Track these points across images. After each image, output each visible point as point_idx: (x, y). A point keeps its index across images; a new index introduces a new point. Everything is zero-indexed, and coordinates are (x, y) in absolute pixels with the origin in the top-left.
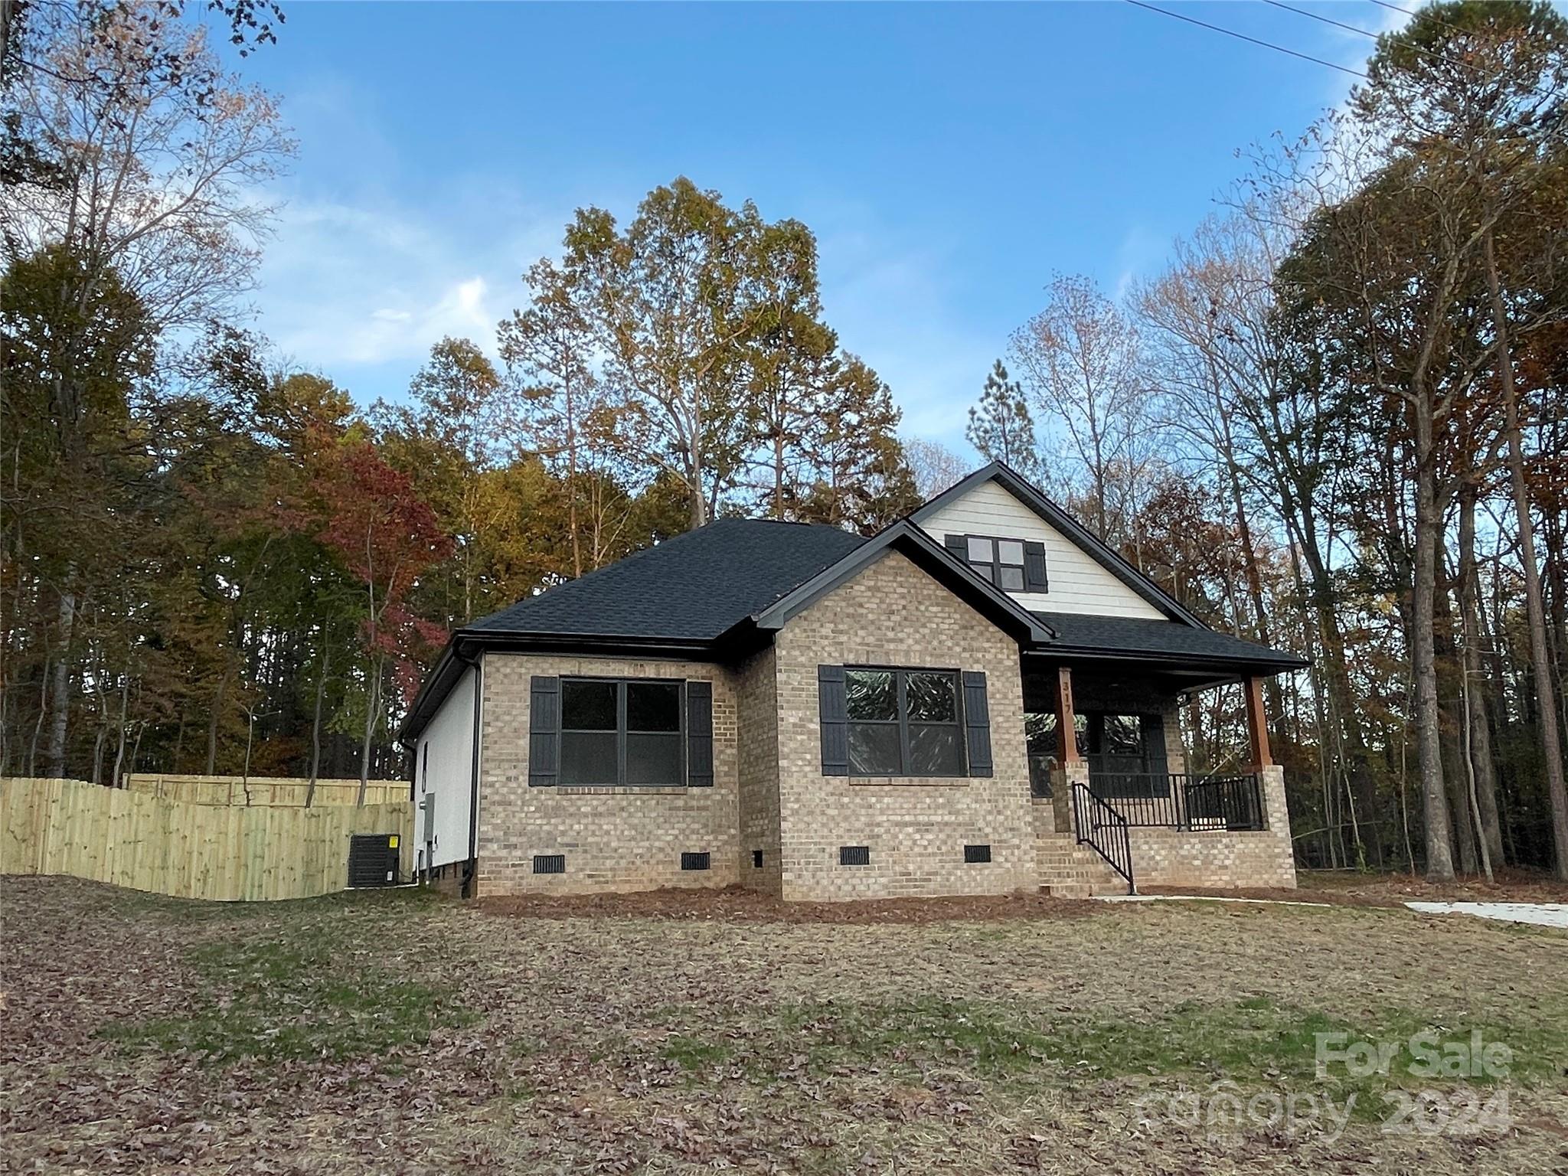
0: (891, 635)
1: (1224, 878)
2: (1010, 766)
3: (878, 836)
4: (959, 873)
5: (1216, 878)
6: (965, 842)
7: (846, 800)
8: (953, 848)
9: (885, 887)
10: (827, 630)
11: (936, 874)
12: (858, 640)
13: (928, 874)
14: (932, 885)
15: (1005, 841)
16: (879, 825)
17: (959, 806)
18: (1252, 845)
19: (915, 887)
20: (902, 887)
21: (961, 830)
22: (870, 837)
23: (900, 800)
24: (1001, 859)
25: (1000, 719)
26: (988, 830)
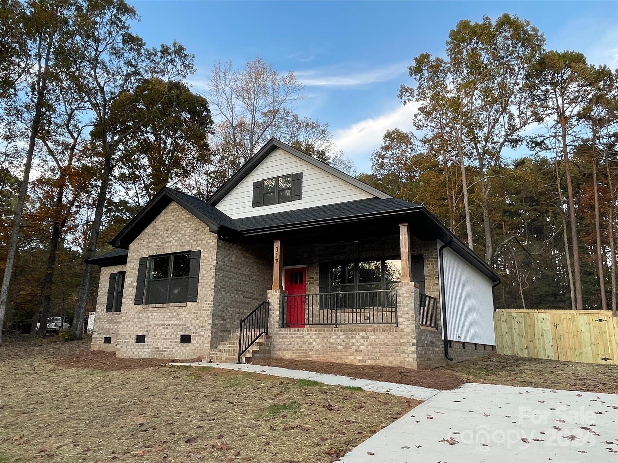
0: (167, 240)
1: (358, 358)
2: (206, 295)
3: (149, 330)
4: (177, 348)
5: (352, 357)
6: (181, 333)
7: (141, 315)
8: (176, 337)
9: (149, 353)
10: (145, 243)
11: (168, 348)
12: (155, 244)
13: (165, 348)
14: (166, 353)
15: (198, 333)
16: (150, 326)
17: (182, 316)
18: (382, 337)
19: (159, 354)
20: (155, 354)
21: (181, 327)
22: (147, 331)
23: (160, 314)
24: (195, 342)
25: (205, 272)
26: (192, 327)
